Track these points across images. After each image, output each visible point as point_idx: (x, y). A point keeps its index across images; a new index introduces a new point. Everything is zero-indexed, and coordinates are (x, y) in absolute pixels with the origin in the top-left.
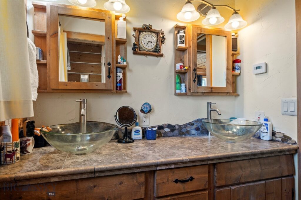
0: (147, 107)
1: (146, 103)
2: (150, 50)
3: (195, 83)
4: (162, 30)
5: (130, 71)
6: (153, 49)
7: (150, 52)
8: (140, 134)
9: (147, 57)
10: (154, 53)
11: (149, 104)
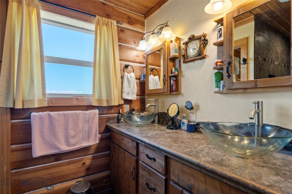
0: (189, 104)
1: (188, 101)
2: (194, 56)
3: (229, 78)
4: (203, 33)
5: (184, 76)
6: (197, 54)
7: (195, 57)
8: (185, 126)
9: (194, 62)
10: (197, 58)
11: (190, 102)
